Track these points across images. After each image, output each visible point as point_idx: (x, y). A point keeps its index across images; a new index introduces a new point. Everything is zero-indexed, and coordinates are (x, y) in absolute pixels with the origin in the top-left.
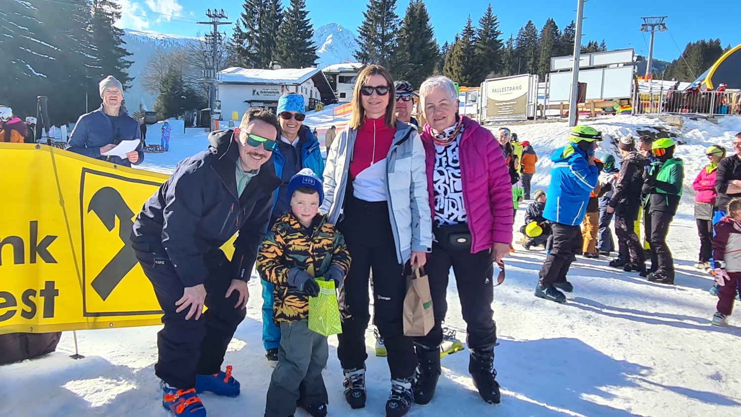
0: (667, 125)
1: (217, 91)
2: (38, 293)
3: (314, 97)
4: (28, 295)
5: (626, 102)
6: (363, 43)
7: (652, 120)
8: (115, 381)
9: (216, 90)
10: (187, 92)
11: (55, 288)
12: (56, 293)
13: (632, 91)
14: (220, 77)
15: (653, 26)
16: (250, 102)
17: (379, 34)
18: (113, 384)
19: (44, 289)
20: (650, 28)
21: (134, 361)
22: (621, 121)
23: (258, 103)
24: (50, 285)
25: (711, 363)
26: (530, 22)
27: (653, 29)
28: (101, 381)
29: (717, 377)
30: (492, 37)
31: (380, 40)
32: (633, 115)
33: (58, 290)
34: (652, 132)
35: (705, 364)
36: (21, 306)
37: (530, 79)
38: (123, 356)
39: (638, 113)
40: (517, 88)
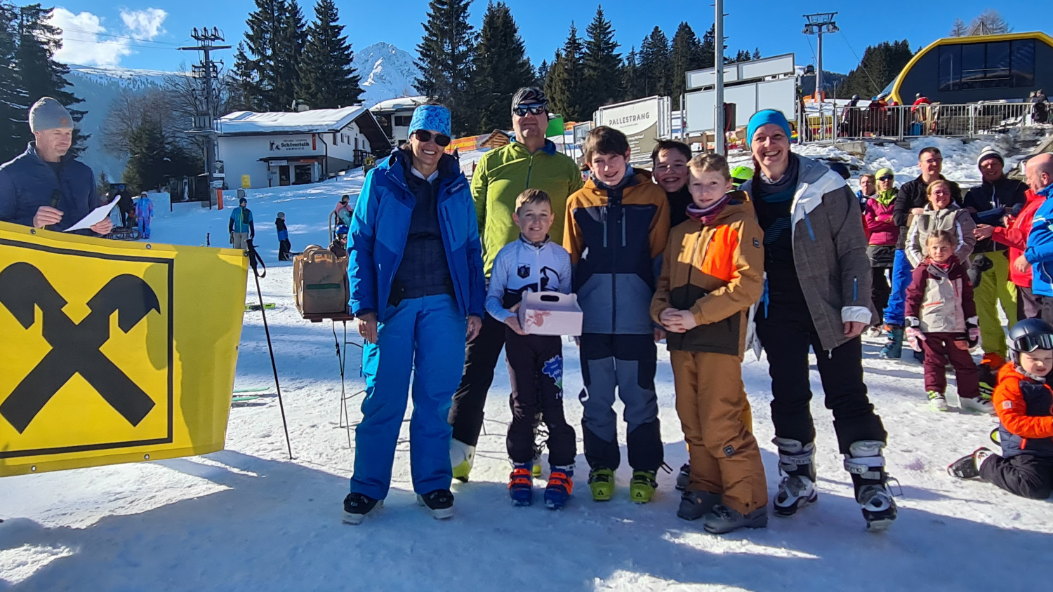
0: (845, 155)
1: (216, 148)
3: (360, 147)
6: (427, 67)
7: (825, 149)
8: (50, 548)
9: (214, 145)
10: (172, 152)
13: (797, 111)
14: (219, 126)
15: (820, 26)
16: (266, 160)
17: (447, 54)
18: (46, 554)
20: (815, 29)
21: (82, 520)
23: (279, 161)
25: (910, 449)
26: (657, 28)
27: (820, 30)
28: (26, 550)
29: (917, 466)
30: (606, 51)
31: (450, 62)
35: (902, 451)
37: (659, 103)
38: (64, 514)
39: (806, 141)
40: (643, 116)
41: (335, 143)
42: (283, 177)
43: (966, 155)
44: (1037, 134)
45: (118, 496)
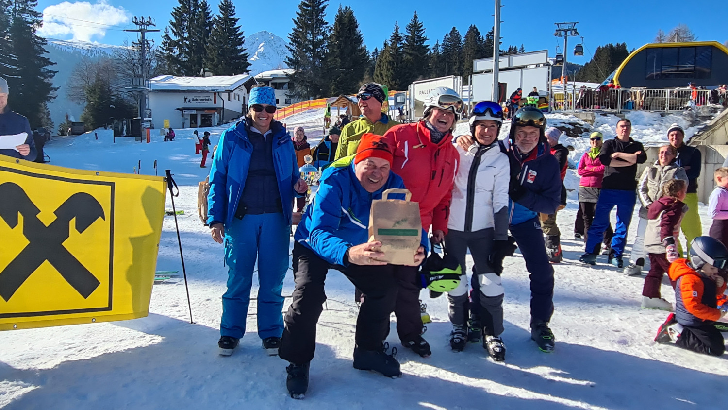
0: (580, 121)
1: (147, 100)
5: (543, 100)
7: (567, 116)
9: (146, 98)
10: (116, 101)
13: (548, 90)
14: (149, 86)
15: (566, 31)
16: (181, 110)
17: (309, 41)
18: (19, 387)
20: (563, 33)
21: (45, 363)
23: (190, 111)
25: (618, 330)
26: (454, 28)
27: (566, 34)
29: (623, 342)
30: (419, 43)
31: (311, 47)
34: (567, 127)
35: (614, 331)
37: (454, 81)
38: (33, 358)
39: (554, 111)
41: (229, 100)
42: (193, 122)
43: (663, 124)
44: (712, 112)
45: (71, 346)
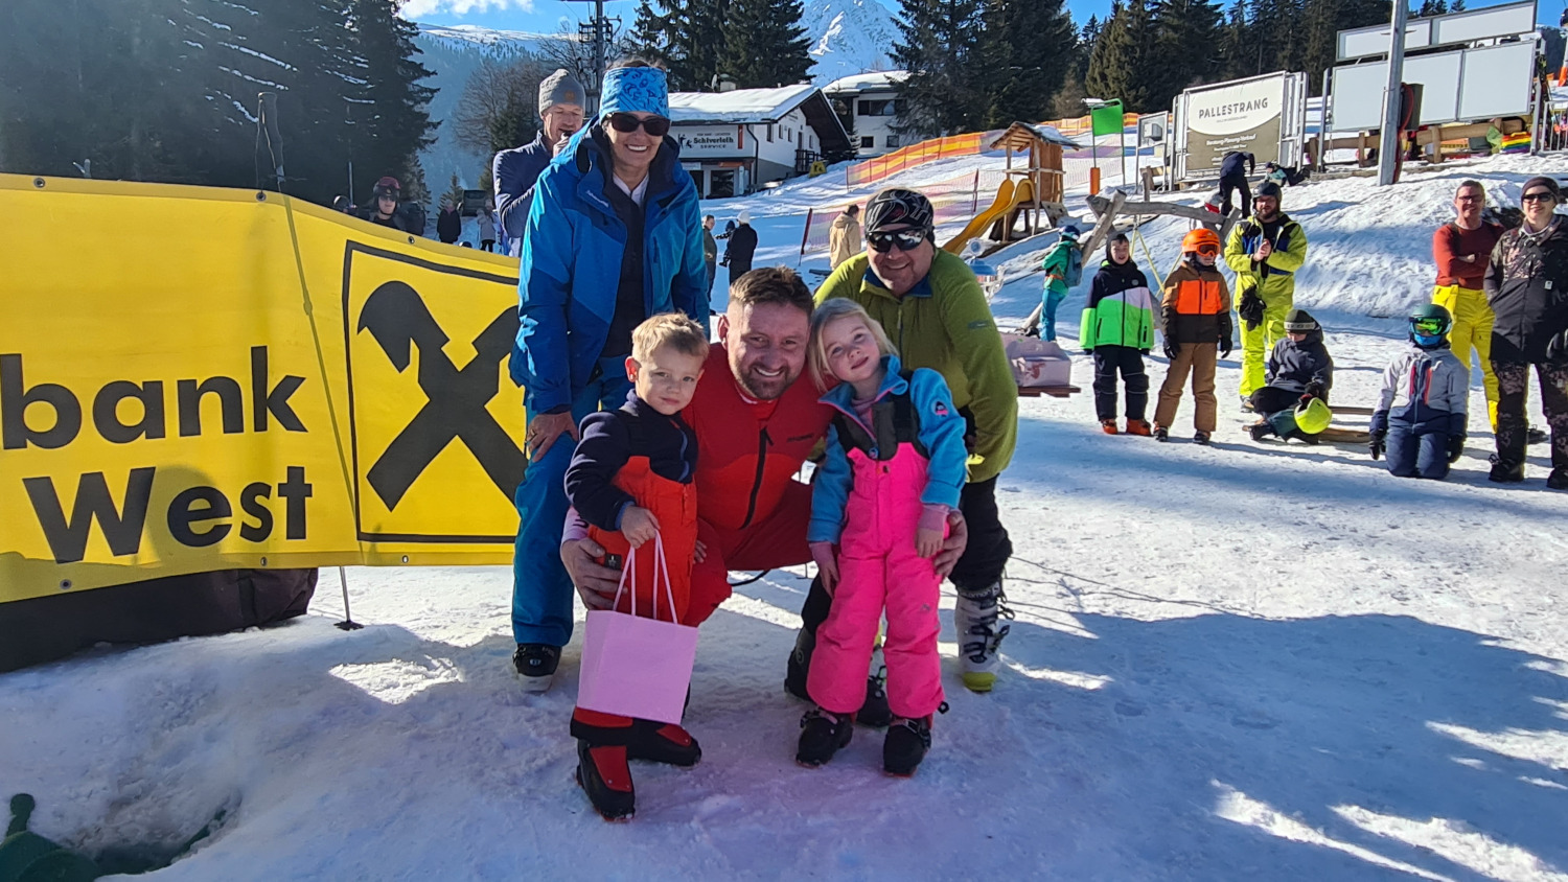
2: (275, 491)
3: (806, 146)
4: (253, 494)
5: (1517, 125)
6: (911, 26)
11: (306, 482)
12: (308, 490)
13: (1533, 99)
17: (944, 6)
19: (285, 481)
22: (1505, 169)
24: (296, 473)
31: (947, 18)
32: (1533, 154)
33: (310, 485)
36: (238, 517)
37: (1286, 83)
39: (1545, 149)
40: (1257, 105)
41: (769, 140)
